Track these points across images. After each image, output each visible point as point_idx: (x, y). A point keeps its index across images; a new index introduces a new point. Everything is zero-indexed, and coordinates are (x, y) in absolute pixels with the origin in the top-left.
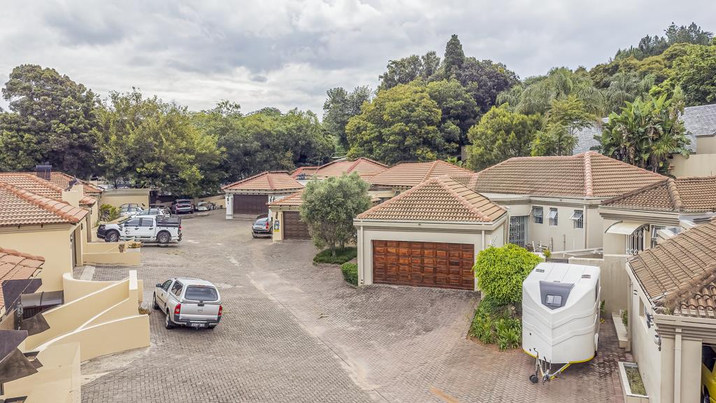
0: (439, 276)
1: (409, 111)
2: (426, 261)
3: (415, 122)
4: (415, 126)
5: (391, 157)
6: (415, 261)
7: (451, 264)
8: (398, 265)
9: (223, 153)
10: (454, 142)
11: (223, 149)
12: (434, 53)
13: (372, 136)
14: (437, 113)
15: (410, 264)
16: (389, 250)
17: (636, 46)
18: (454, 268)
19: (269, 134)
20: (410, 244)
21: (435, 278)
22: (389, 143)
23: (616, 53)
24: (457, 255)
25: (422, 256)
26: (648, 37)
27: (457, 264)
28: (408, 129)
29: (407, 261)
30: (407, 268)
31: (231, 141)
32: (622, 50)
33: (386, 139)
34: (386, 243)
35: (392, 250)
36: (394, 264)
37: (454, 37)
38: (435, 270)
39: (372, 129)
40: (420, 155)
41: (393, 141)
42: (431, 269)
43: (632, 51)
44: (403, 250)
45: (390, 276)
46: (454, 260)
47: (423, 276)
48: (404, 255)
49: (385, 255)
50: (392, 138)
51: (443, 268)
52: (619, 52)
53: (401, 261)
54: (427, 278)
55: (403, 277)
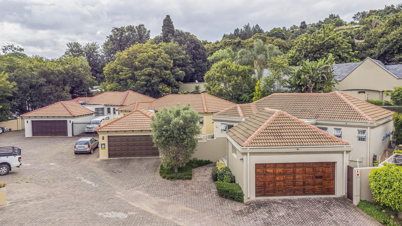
0: (307, 187)
1: (154, 60)
2: (297, 177)
3: (157, 67)
4: (158, 70)
5: (142, 90)
6: (289, 178)
7: (317, 177)
8: (275, 181)
9: (15, 86)
10: (181, 81)
11: (14, 83)
12: (143, 25)
13: (128, 76)
14: (170, 62)
15: (285, 180)
16: (268, 170)
17: (233, 33)
18: (319, 180)
19: (53, 73)
20: (285, 165)
21: (304, 189)
22: (140, 81)
23: (223, 35)
24: (321, 170)
25: (294, 173)
26: (238, 29)
27: (321, 177)
28: (154, 72)
29: (282, 179)
30: (282, 183)
31: (20, 77)
32: (226, 34)
33: (138, 78)
34: (264, 166)
35: (270, 171)
36: (271, 181)
37: (168, 16)
38: (304, 184)
39: (128, 71)
40: (161, 89)
41: (143, 80)
42: (302, 183)
43: (231, 35)
44: (279, 170)
45: (268, 192)
46: (319, 174)
47: (295, 189)
48: (280, 174)
49: (265, 175)
50: (143, 78)
51: (310, 181)
52: (225, 36)
53: (278, 179)
54: (298, 190)
55: (279, 191)
